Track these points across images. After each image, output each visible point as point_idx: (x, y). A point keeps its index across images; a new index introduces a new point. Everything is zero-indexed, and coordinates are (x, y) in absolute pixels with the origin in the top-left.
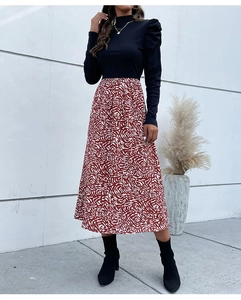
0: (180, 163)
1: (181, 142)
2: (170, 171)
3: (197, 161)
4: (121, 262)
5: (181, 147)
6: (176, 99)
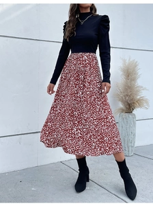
0: (129, 105)
1: (129, 91)
2: (122, 111)
3: (140, 103)
5: (129, 94)
6: (124, 61)
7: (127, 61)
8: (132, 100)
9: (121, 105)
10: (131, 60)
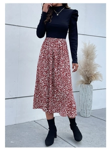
0: (88, 78)
1: (88, 67)
2: (83, 82)
3: (96, 77)
4: (58, 133)
6: (85, 44)
7: (87, 45)
8: (90, 74)
9: (82, 78)
10: (90, 44)
